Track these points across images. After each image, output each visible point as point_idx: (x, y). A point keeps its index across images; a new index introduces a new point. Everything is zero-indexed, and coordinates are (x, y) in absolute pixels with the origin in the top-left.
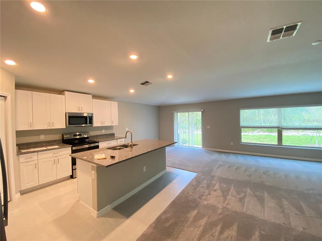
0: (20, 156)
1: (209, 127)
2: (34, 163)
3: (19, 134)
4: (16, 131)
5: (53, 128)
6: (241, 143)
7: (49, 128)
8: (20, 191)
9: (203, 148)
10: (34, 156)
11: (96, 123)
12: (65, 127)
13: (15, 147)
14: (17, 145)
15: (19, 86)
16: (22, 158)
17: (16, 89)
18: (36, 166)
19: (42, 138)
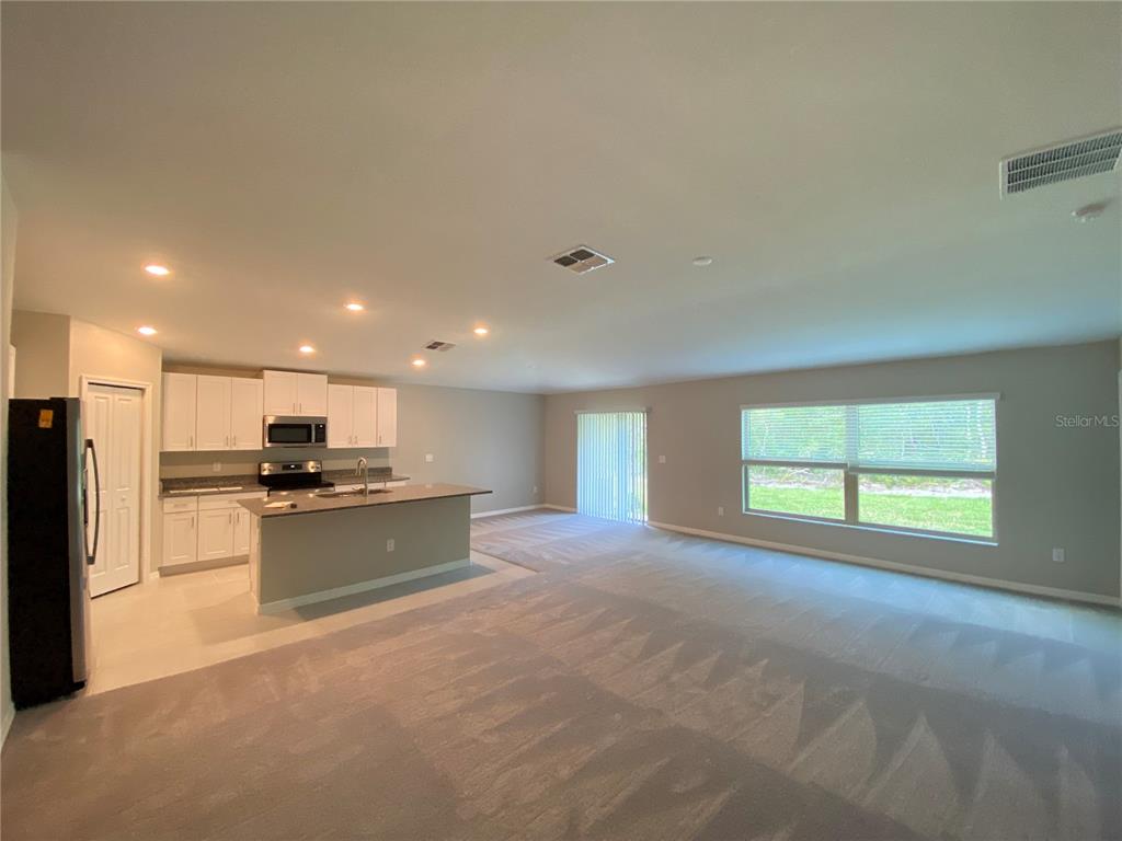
0: (166, 500)
1: (662, 459)
2: (189, 516)
3: (167, 458)
4: (161, 453)
5: (234, 449)
6: (747, 509)
7: (227, 449)
8: (160, 569)
9: (651, 522)
10: (191, 503)
11: (334, 440)
12: (261, 448)
13: (157, 484)
14: (161, 480)
15: (170, 365)
16: (170, 504)
17: (163, 370)
18: (194, 523)
19: (217, 469)
